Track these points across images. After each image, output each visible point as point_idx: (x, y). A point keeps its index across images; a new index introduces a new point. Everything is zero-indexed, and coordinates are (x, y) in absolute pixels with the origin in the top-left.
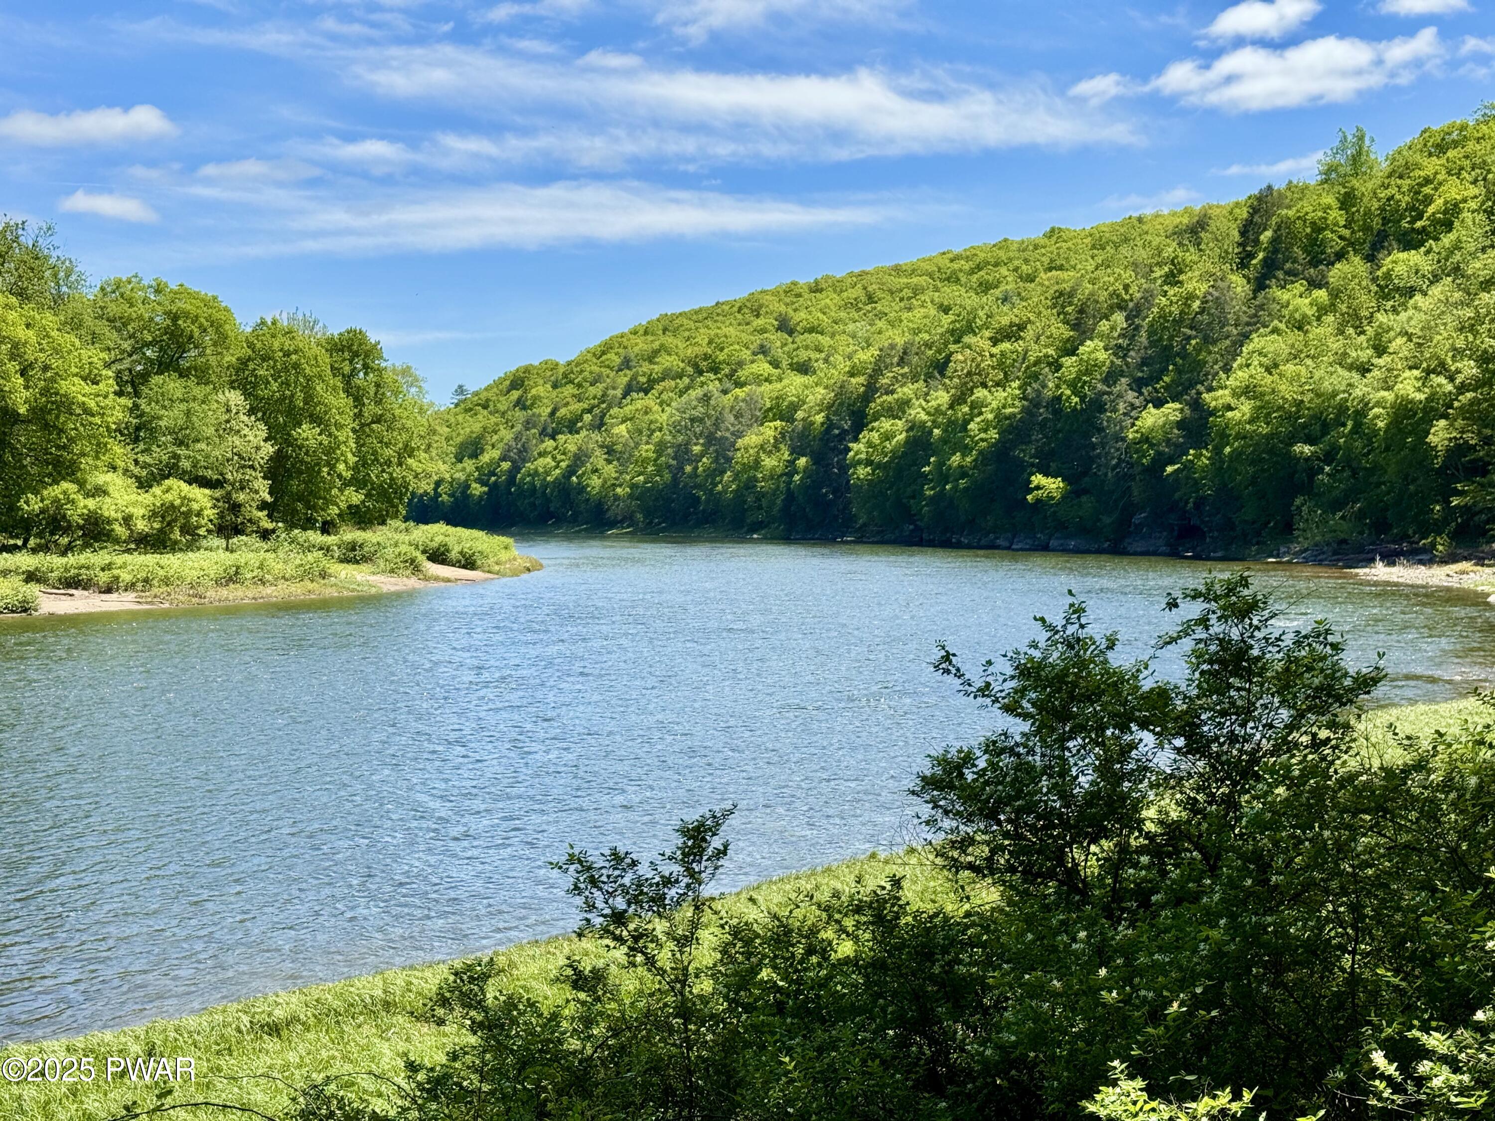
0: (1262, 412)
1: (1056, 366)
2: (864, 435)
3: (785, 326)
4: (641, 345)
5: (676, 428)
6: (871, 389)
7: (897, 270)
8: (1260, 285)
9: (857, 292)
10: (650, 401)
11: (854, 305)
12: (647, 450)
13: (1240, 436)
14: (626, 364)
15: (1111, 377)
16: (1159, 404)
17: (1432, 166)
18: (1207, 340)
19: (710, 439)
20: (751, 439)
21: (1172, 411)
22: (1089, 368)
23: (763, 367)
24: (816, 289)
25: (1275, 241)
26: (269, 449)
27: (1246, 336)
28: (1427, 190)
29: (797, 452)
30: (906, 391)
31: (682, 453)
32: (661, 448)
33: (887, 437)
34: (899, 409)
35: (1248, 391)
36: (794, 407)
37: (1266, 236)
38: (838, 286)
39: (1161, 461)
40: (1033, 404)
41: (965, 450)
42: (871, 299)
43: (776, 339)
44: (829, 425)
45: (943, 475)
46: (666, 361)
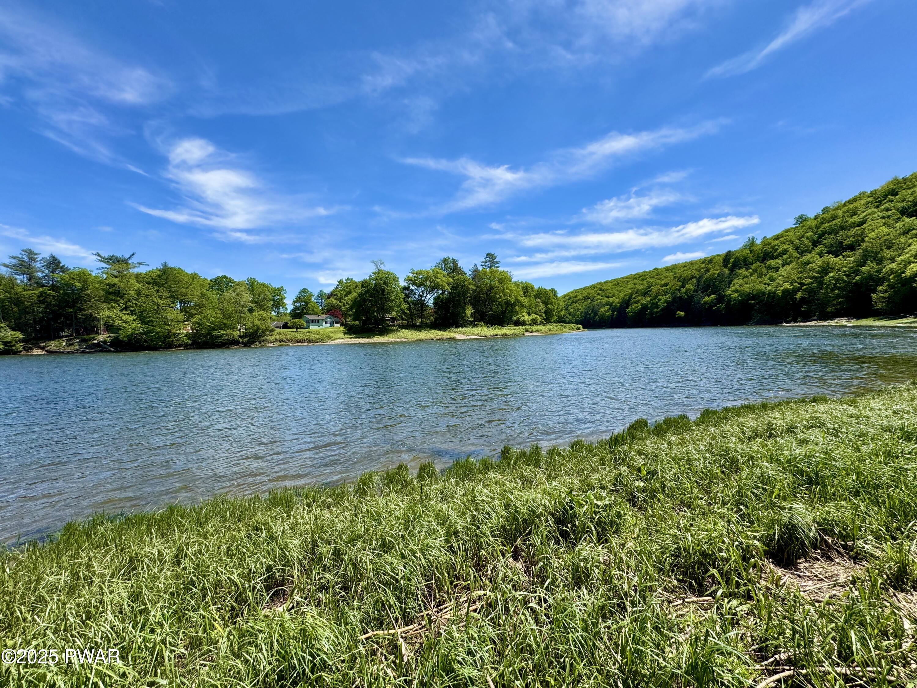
0: (740, 295)
1: (679, 290)
2: (630, 307)
3: (601, 290)
4: (572, 295)
5: (585, 309)
6: (630, 298)
7: (623, 278)
8: (732, 270)
9: (615, 282)
10: (577, 304)
11: (615, 285)
12: (579, 313)
13: (735, 300)
14: (570, 298)
15: (696, 291)
16: (709, 296)
17: (776, 242)
18: (720, 282)
19: (593, 310)
20: (602, 310)
21: (713, 296)
22: (688, 290)
23: (599, 297)
24: (606, 282)
25: (735, 261)
26: (545, 309)
27: (732, 281)
28: (776, 247)
29: (613, 311)
30: (639, 298)
31: (586, 313)
32: (581, 313)
33: (636, 307)
34: (638, 301)
35: (736, 291)
36: (612, 303)
37: (732, 260)
38: (610, 282)
39: (711, 307)
40: (674, 299)
41: (658, 308)
42: (618, 284)
43: (600, 292)
44: (621, 306)
45: (652, 313)
46: (579, 297)
